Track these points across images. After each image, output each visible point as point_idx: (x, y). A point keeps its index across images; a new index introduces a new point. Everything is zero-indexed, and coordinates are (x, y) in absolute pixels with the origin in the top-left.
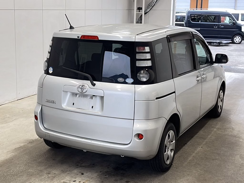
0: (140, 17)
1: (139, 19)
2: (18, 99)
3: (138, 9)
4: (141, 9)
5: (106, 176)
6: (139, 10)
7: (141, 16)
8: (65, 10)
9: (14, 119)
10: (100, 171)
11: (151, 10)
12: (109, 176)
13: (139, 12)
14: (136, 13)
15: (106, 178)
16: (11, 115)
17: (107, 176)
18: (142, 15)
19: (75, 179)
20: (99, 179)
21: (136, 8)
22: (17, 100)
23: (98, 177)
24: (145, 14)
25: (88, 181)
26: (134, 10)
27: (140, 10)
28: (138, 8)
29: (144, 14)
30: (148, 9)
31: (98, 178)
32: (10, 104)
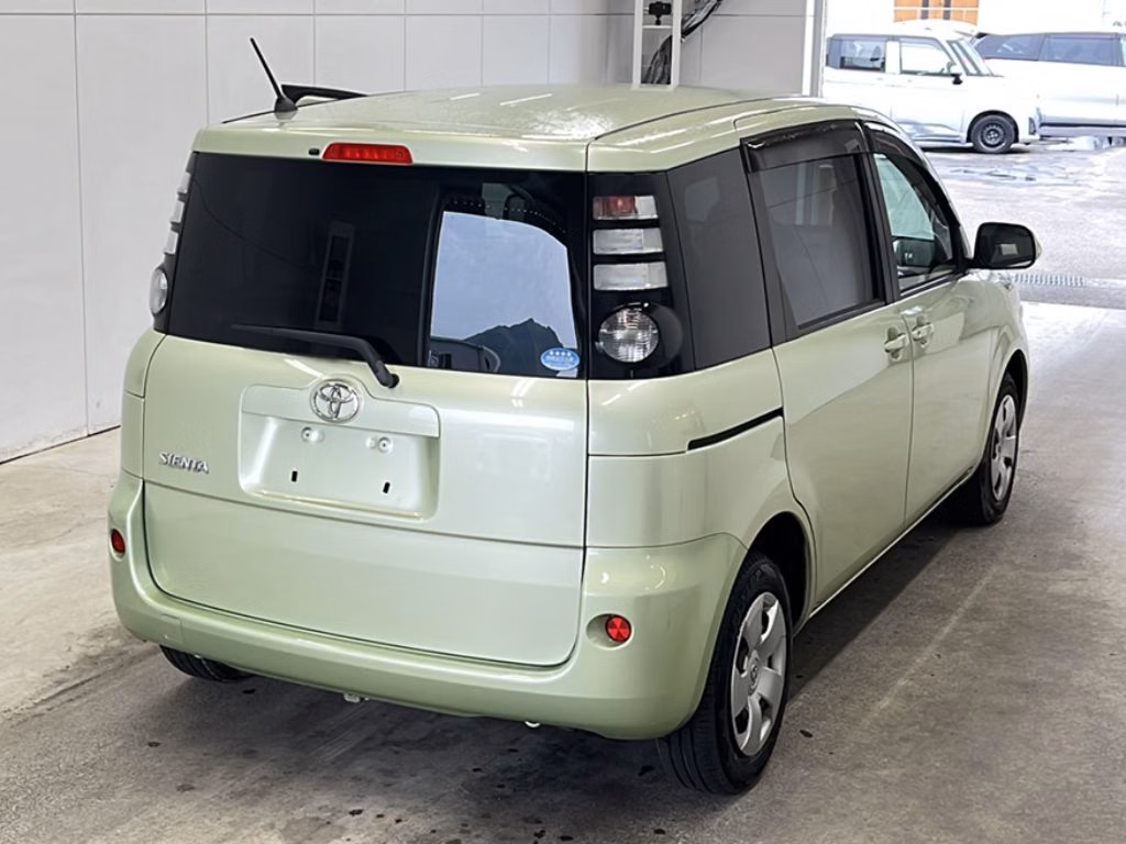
0: (659, 47)
1: (658, 57)
2: (91, 432)
3: (651, 12)
4: (668, 9)
5: (500, 790)
6: (658, 16)
7: (667, 40)
8: (311, 18)
9: (74, 522)
10: (475, 767)
11: (710, 16)
12: (515, 790)
13: (658, 23)
14: (645, 30)
15: (504, 797)
16: (59, 506)
17: (506, 789)
18: (671, 38)
19: (357, 802)
20: (473, 804)
21: (645, 6)
22: (89, 436)
23: (466, 792)
24: (685, 33)
25: (421, 811)
26: (633, 14)
27: (663, 18)
28: (651, 6)
29: (679, 34)
30: (696, 10)
31: (466, 797)
32: (58, 452)
